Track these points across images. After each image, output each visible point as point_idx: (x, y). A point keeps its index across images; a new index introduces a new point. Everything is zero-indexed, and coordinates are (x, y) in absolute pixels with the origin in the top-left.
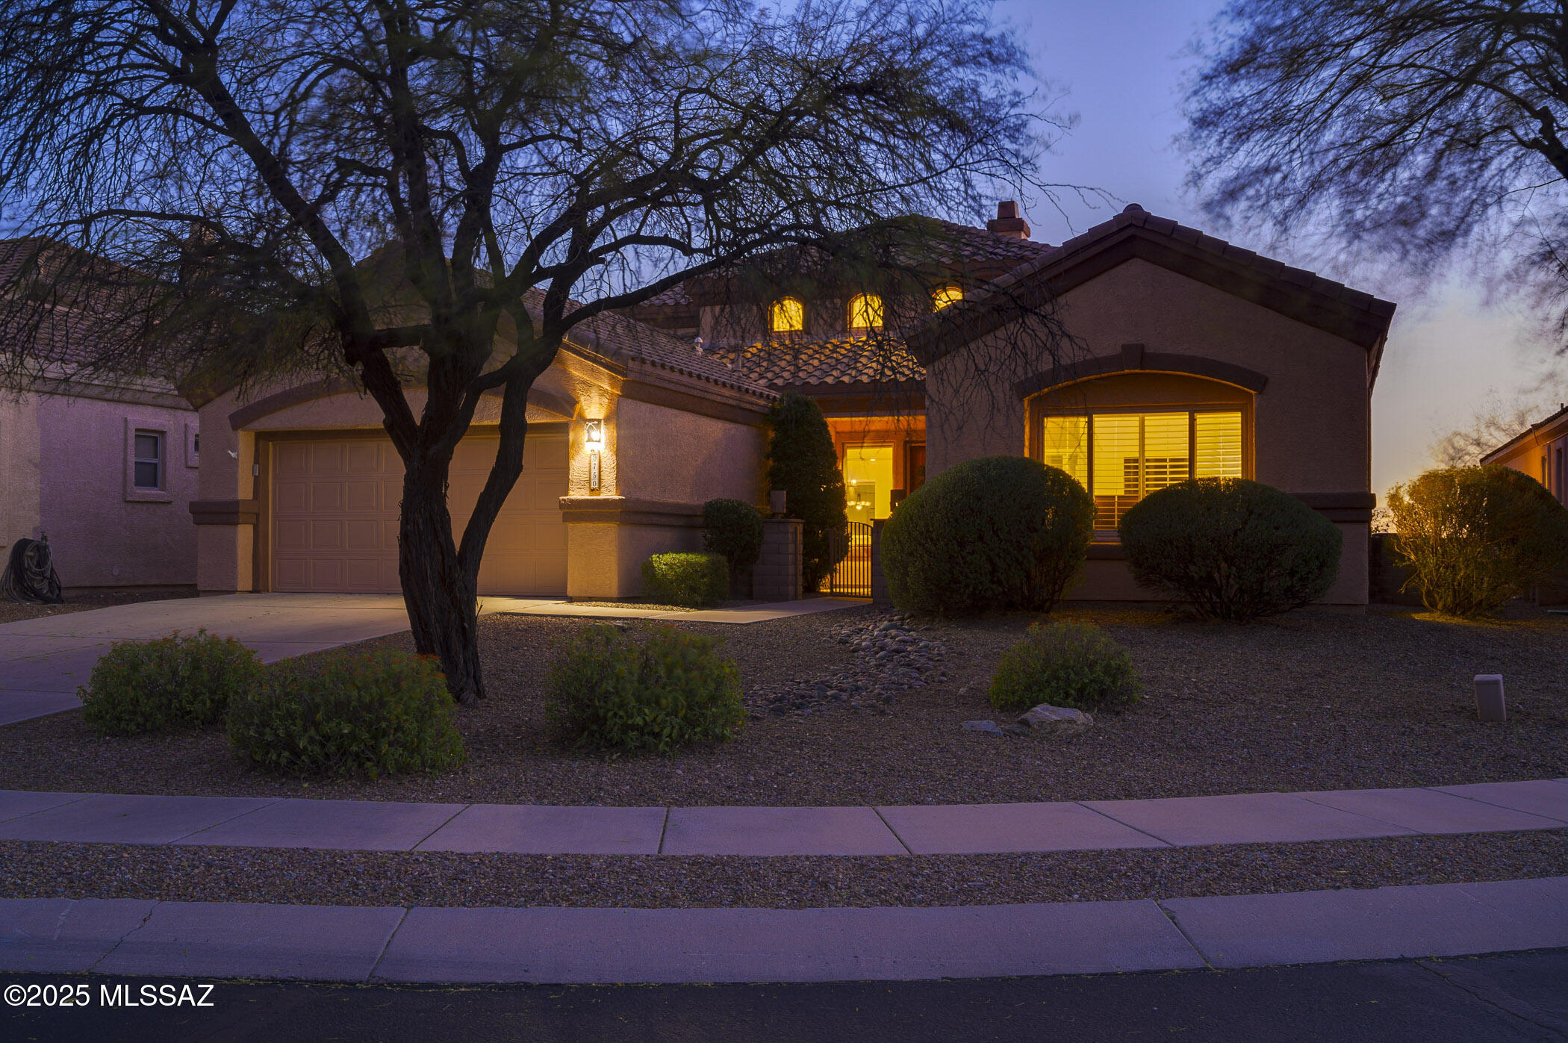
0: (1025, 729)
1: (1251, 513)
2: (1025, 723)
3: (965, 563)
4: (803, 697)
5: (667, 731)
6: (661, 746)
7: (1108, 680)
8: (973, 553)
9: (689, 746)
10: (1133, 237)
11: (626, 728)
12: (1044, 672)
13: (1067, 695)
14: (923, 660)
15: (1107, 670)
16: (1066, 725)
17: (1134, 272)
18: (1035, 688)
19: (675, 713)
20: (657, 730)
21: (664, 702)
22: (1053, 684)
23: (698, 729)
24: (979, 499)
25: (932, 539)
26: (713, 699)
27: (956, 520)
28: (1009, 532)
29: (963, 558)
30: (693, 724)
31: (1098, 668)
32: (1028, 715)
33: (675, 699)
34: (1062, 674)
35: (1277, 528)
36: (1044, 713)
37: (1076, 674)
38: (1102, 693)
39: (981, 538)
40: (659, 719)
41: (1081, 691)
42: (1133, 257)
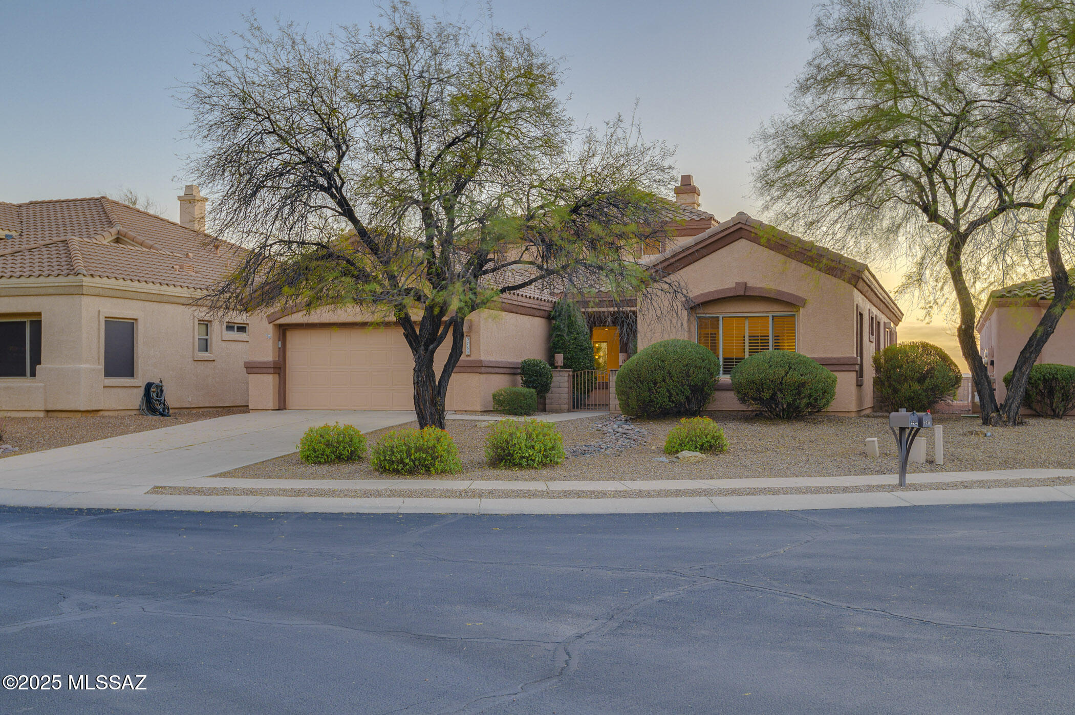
0: (678, 460)
1: (790, 368)
2: (678, 458)
3: (656, 392)
4: (585, 451)
5: (537, 459)
6: (535, 465)
7: (713, 441)
8: (661, 387)
9: (545, 465)
10: (741, 228)
11: (522, 457)
12: (687, 438)
13: (696, 447)
14: (636, 437)
15: (713, 438)
16: (694, 458)
17: (742, 246)
18: (683, 445)
19: (540, 451)
20: (533, 458)
21: (536, 448)
22: (691, 443)
23: (548, 459)
24: (663, 361)
25: (640, 381)
26: (553, 448)
27: (652, 372)
28: (677, 378)
29: (656, 390)
30: (546, 457)
31: (709, 436)
32: (679, 455)
33: (540, 447)
34: (694, 438)
35: (802, 375)
36: (685, 454)
37: (700, 439)
38: (711, 446)
39: (664, 380)
40: (535, 454)
41: (702, 446)
42: (741, 238)
